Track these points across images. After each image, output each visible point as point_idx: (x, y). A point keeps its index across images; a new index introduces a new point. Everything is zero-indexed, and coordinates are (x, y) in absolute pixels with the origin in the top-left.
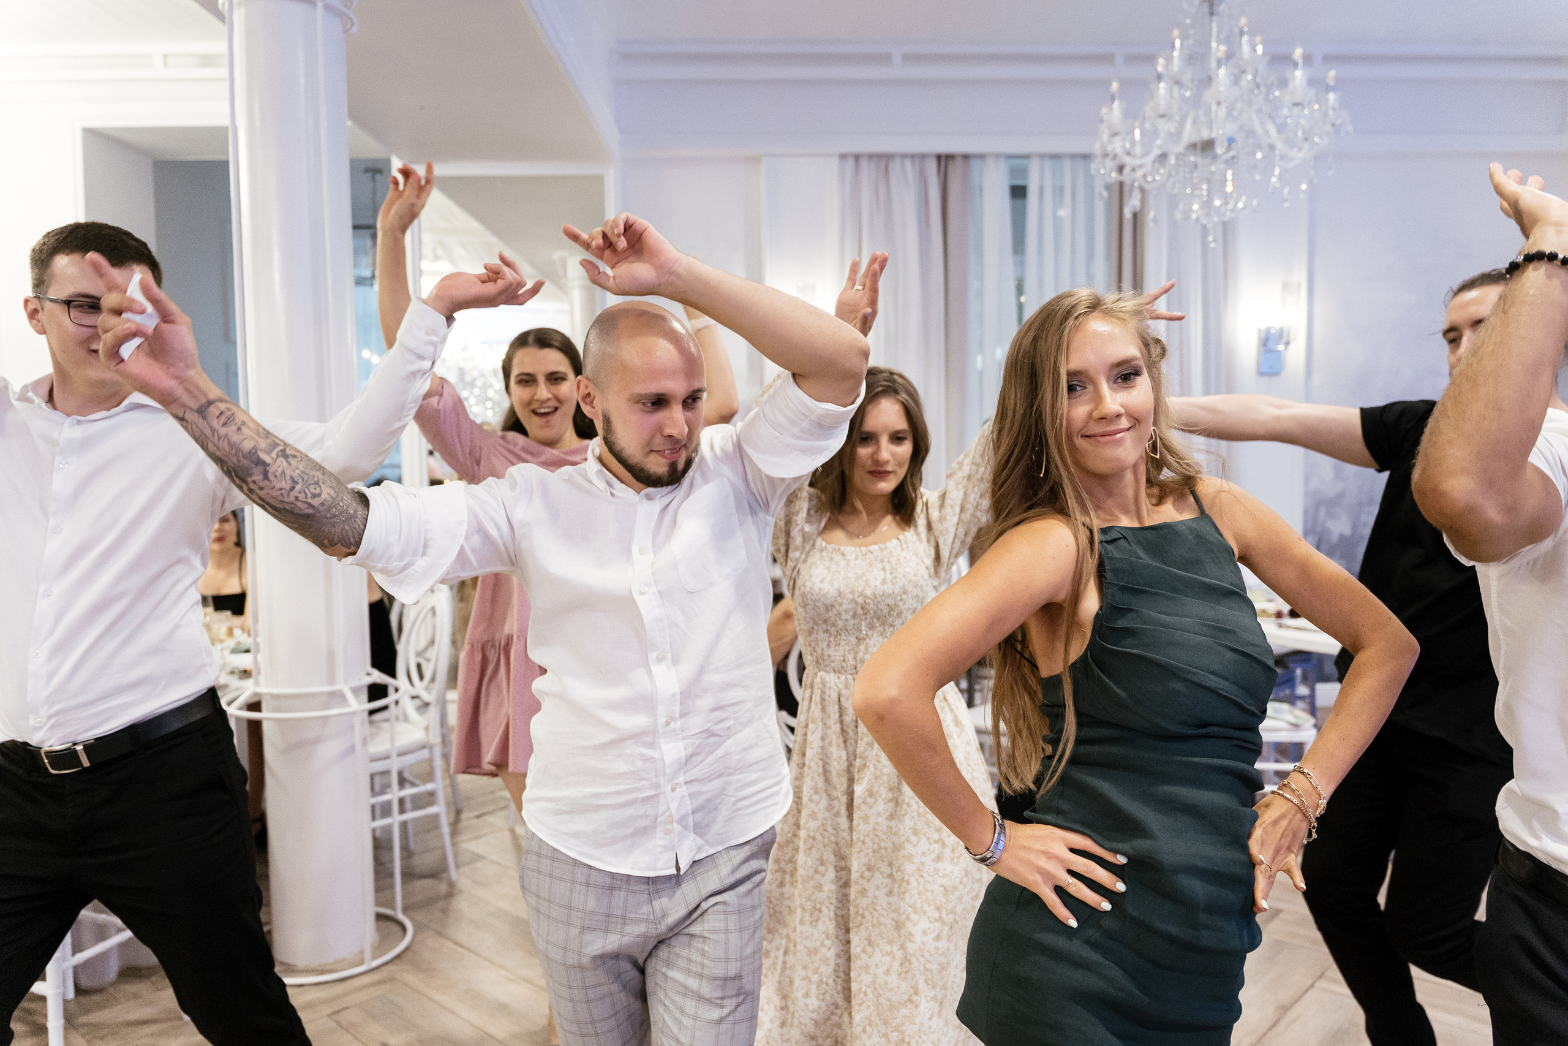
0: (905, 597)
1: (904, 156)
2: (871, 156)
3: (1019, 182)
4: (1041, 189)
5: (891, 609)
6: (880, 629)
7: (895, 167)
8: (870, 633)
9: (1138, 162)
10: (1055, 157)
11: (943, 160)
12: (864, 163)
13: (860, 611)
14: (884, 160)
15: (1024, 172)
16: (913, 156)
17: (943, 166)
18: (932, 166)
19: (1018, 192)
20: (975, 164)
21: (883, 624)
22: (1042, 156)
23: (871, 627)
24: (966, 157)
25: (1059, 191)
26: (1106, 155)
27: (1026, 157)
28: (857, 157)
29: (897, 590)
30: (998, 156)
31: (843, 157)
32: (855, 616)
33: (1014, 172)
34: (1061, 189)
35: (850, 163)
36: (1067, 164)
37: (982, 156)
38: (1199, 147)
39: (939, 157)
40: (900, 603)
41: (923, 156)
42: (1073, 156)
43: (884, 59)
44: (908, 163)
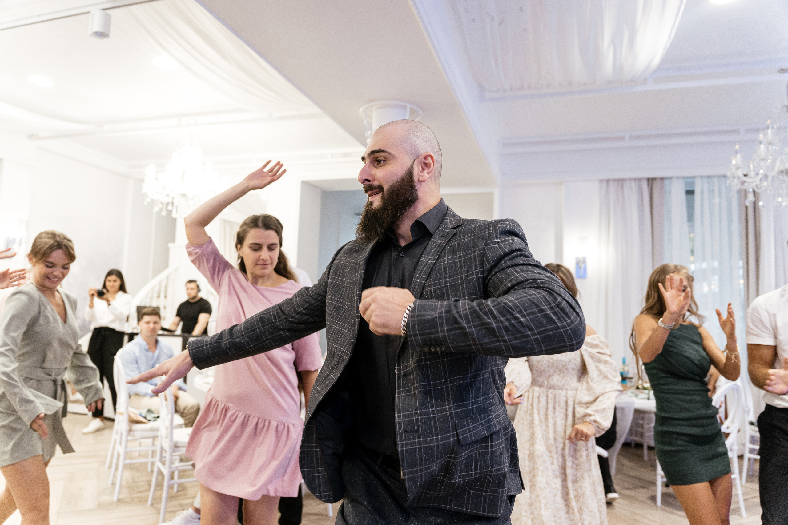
0: (570, 363)
1: (631, 179)
2: (615, 180)
3: (689, 189)
4: (702, 192)
5: (563, 366)
6: (559, 373)
7: (627, 185)
8: (554, 374)
9: (751, 180)
10: (709, 177)
11: (650, 181)
12: (611, 184)
13: (550, 365)
14: (621, 182)
15: (693, 184)
16: (635, 179)
17: (650, 184)
18: (645, 184)
19: (690, 193)
20: (666, 182)
21: (560, 371)
22: (702, 177)
23: (555, 372)
24: (662, 179)
25: (712, 192)
26: (734, 177)
27: (694, 177)
28: (608, 181)
29: (567, 360)
30: (678, 178)
31: (601, 181)
32: (548, 366)
33: (687, 184)
34: (713, 191)
35: (604, 183)
36: (716, 180)
37: (670, 178)
38: (785, 172)
39: (648, 179)
40: (568, 365)
41: (640, 179)
42: (719, 176)
43: (622, 138)
44: (633, 182)
